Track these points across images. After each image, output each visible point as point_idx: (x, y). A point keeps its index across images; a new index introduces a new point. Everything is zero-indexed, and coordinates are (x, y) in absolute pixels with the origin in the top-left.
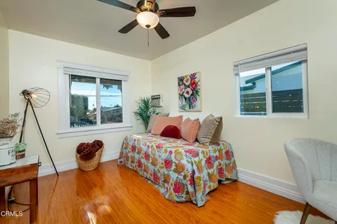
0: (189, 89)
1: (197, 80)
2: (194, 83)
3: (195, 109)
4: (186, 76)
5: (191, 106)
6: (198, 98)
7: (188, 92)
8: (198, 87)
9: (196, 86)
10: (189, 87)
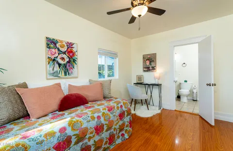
0: (64, 56)
1: (74, 50)
2: (71, 52)
3: (72, 76)
4: (61, 42)
5: (66, 73)
6: (75, 66)
7: (63, 59)
8: (76, 57)
9: (73, 55)
10: (64, 53)
